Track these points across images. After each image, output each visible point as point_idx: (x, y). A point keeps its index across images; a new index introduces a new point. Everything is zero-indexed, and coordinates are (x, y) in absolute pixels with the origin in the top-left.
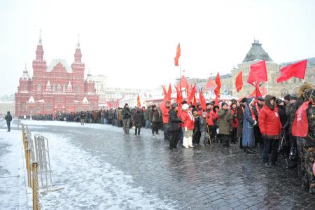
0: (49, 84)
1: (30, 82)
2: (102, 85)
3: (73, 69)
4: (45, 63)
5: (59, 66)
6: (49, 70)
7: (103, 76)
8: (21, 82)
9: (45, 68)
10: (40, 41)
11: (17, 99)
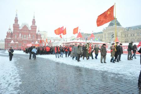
0: (20, 35)
1: (12, 34)
2: (45, 36)
3: (32, 28)
4: (19, 25)
5: (25, 27)
6: (20, 29)
7: (45, 32)
8: (8, 33)
9: (19, 27)
10: (17, 15)
11: (5, 41)
